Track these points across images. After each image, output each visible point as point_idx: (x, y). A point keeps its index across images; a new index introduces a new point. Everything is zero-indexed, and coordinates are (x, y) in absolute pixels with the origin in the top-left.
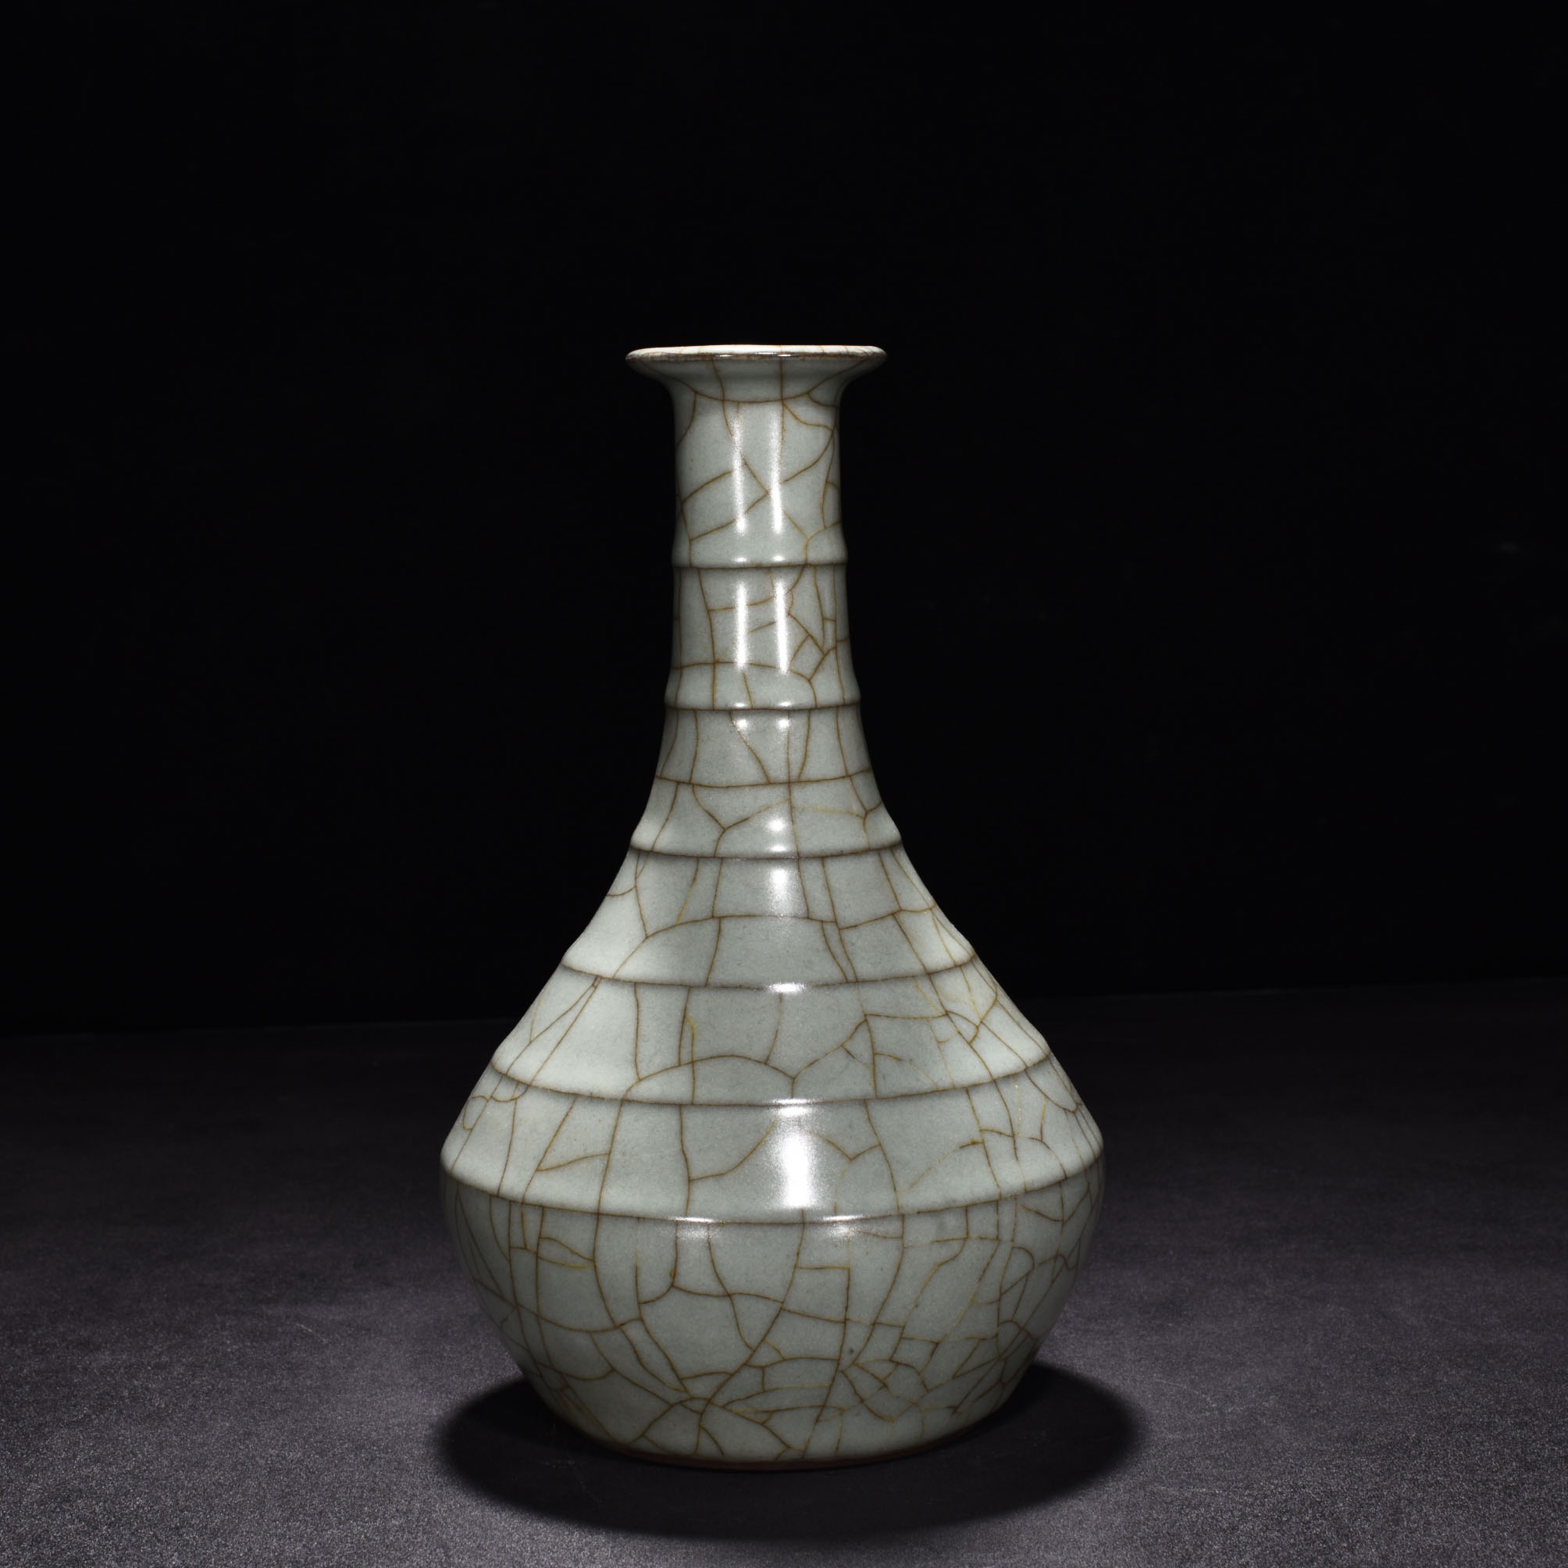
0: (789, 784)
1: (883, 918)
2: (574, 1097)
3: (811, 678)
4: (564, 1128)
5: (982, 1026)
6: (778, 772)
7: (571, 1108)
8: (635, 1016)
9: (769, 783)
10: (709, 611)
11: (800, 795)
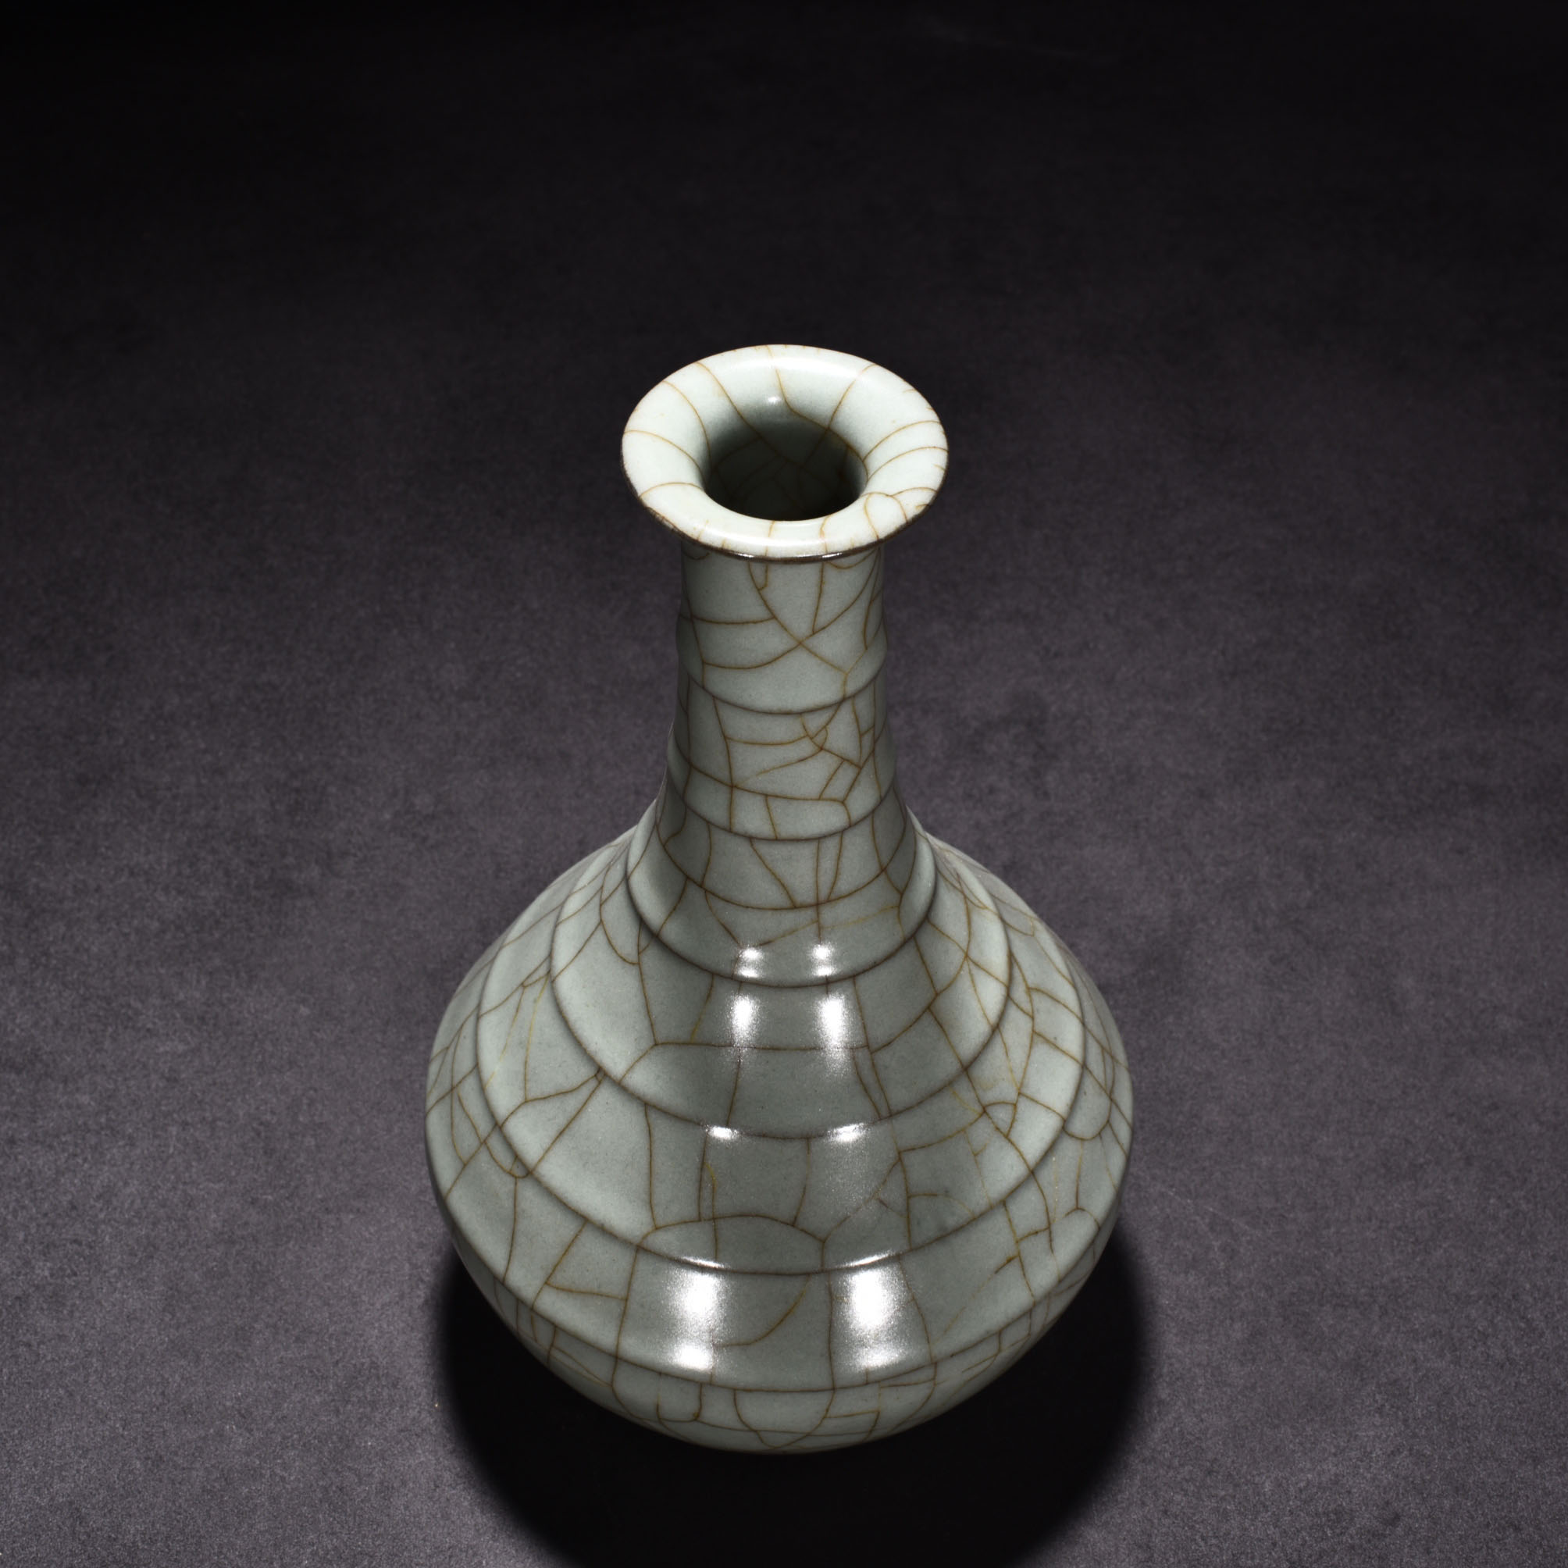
0: (817, 905)
1: (918, 1019)
2: (584, 1220)
3: (845, 799)
4: (574, 1250)
5: (1022, 1099)
6: (804, 893)
7: (580, 1231)
8: (647, 1146)
9: (795, 907)
10: (726, 738)
11: (828, 914)
